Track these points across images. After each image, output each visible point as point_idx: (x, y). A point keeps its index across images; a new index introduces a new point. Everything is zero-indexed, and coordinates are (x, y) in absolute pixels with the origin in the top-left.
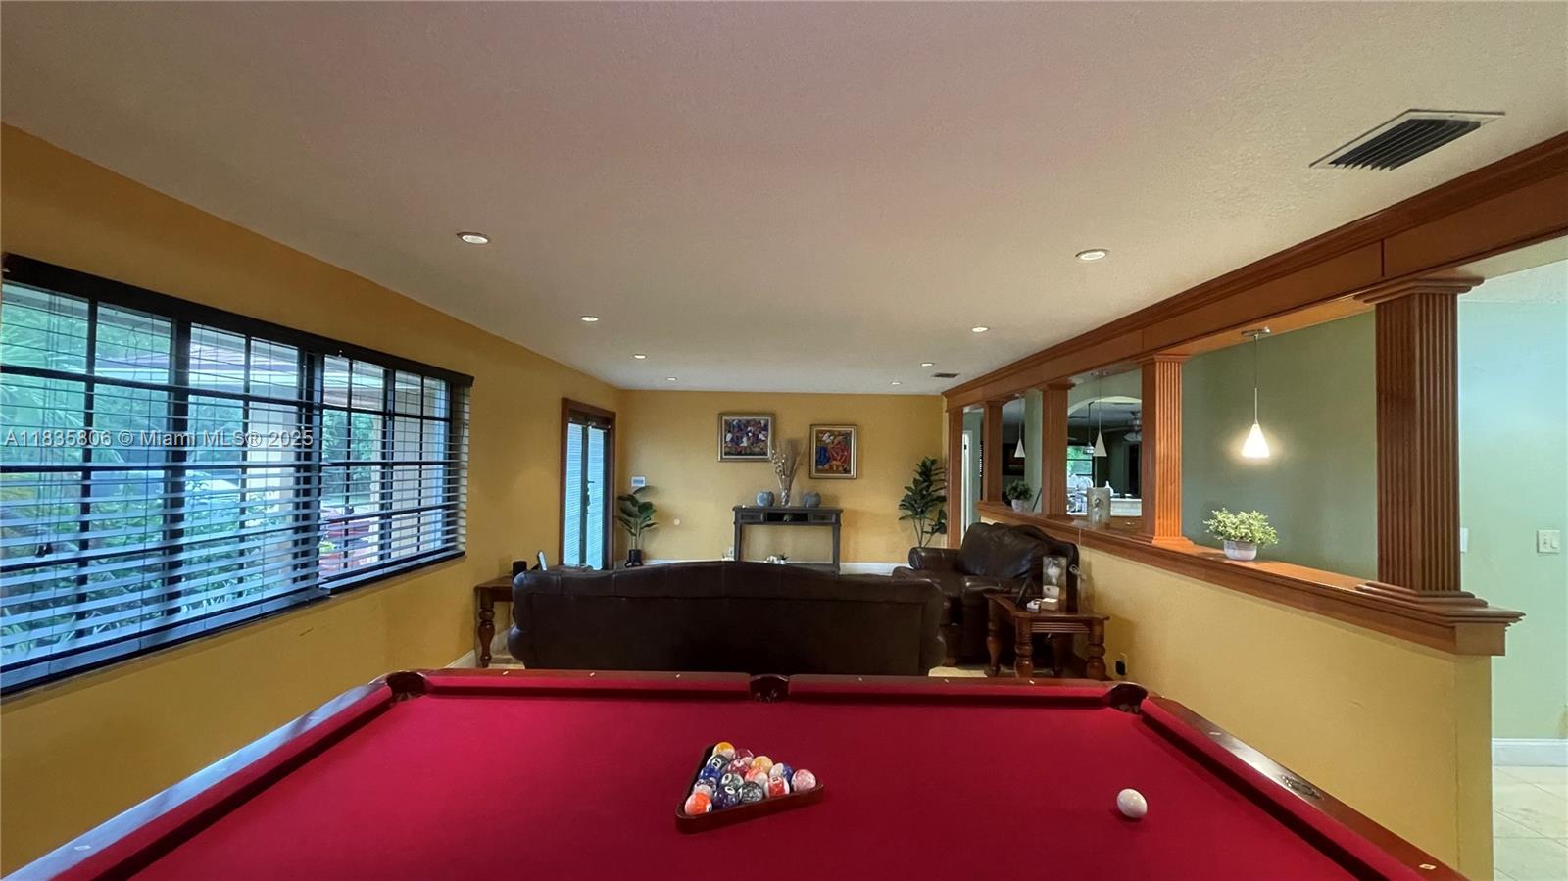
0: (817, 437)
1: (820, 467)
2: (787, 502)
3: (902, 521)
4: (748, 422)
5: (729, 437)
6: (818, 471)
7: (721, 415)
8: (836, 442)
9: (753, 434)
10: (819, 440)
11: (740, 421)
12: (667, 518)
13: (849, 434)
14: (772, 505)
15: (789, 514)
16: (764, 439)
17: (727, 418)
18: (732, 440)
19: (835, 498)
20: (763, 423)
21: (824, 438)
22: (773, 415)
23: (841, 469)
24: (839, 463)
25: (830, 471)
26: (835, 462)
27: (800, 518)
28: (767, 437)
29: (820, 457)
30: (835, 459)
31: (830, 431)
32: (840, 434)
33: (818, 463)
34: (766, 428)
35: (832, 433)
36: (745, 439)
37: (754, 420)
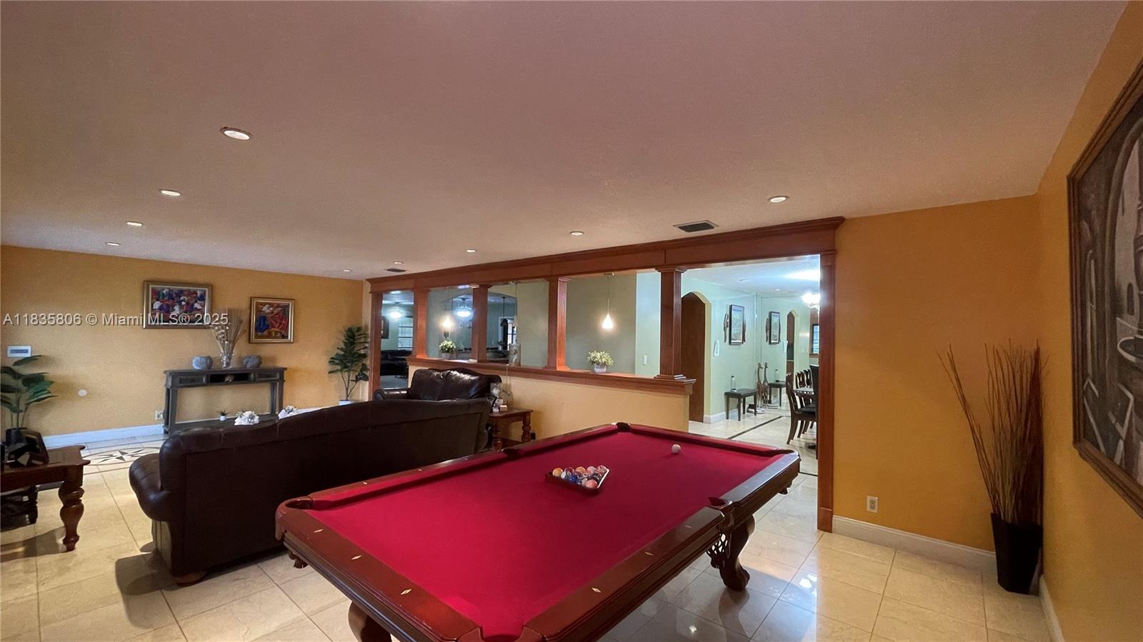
0: (257, 308)
1: (260, 333)
2: (228, 364)
3: (331, 375)
4: (181, 292)
5: (157, 305)
6: (257, 337)
7: (148, 282)
8: (275, 312)
9: (188, 303)
10: (259, 311)
11: (170, 290)
12: (68, 390)
13: (288, 306)
14: (209, 368)
15: (231, 374)
16: (199, 307)
17: (153, 286)
18: (161, 308)
19: (273, 359)
20: (199, 293)
21: (263, 309)
22: (211, 286)
23: (279, 335)
24: (277, 330)
25: (269, 336)
26: (273, 329)
27: (241, 377)
28: (203, 306)
29: (260, 325)
30: (274, 327)
31: (270, 304)
32: (278, 306)
33: (257, 330)
34: (202, 298)
35: (271, 305)
36: (177, 308)
37: (189, 290)
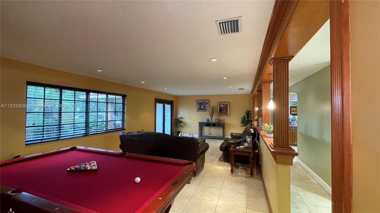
0: (219, 105)
1: (220, 113)
2: (211, 121)
4: (203, 102)
5: (199, 106)
6: (220, 114)
7: (197, 101)
8: (224, 106)
9: (204, 105)
10: (220, 106)
11: (201, 102)
12: (185, 124)
13: (227, 105)
14: (208, 122)
15: (212, 124)
16: (206, 106)
17: (198, 101)
18: (199, 107)
19: (224, 121)
20: (206, 102)
21: (221, 106)
22: (209, 100)
23: (225, 113)
24: (225, 112)
25: (223, 113)
26: (224, 112)
27: (214, 125)
28: (207, 106)
29: (220, 110)
30: (224, 111)
31: (222, 104)
32: (225, 105)
33: (220, 112)
34: (207, 104)
35: (223, 104)
36: (202, 106)
37: (204, 102)
